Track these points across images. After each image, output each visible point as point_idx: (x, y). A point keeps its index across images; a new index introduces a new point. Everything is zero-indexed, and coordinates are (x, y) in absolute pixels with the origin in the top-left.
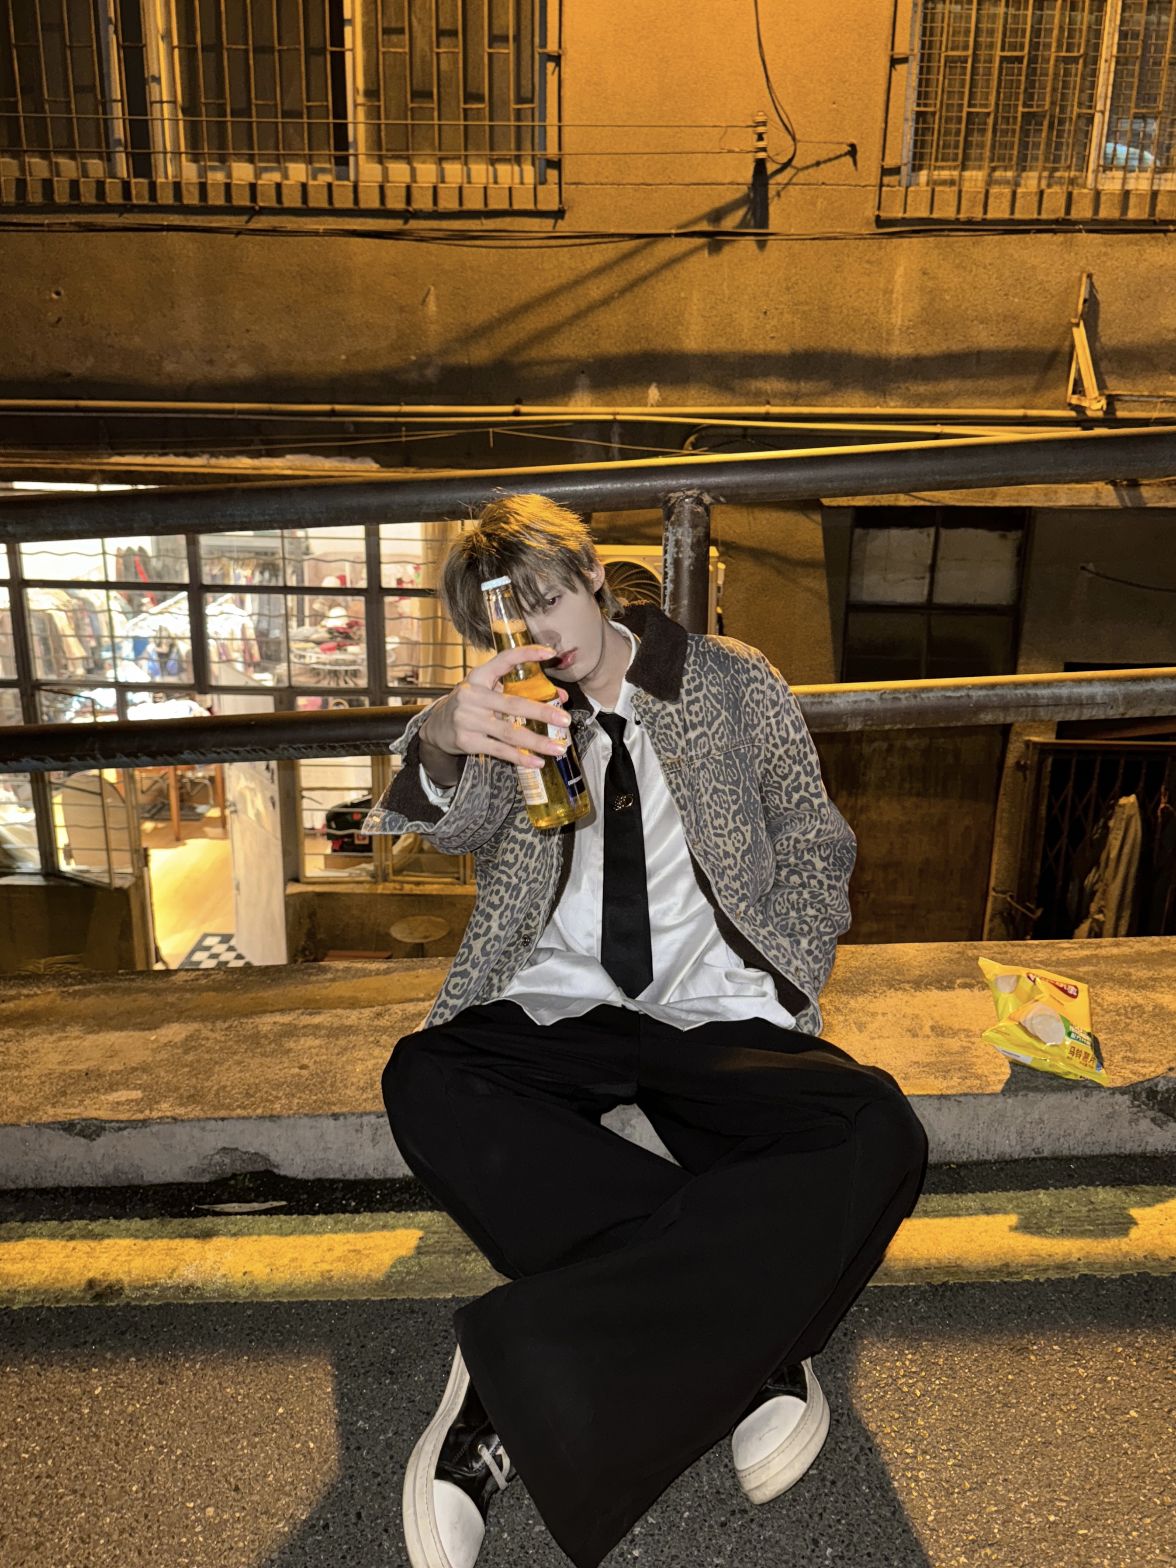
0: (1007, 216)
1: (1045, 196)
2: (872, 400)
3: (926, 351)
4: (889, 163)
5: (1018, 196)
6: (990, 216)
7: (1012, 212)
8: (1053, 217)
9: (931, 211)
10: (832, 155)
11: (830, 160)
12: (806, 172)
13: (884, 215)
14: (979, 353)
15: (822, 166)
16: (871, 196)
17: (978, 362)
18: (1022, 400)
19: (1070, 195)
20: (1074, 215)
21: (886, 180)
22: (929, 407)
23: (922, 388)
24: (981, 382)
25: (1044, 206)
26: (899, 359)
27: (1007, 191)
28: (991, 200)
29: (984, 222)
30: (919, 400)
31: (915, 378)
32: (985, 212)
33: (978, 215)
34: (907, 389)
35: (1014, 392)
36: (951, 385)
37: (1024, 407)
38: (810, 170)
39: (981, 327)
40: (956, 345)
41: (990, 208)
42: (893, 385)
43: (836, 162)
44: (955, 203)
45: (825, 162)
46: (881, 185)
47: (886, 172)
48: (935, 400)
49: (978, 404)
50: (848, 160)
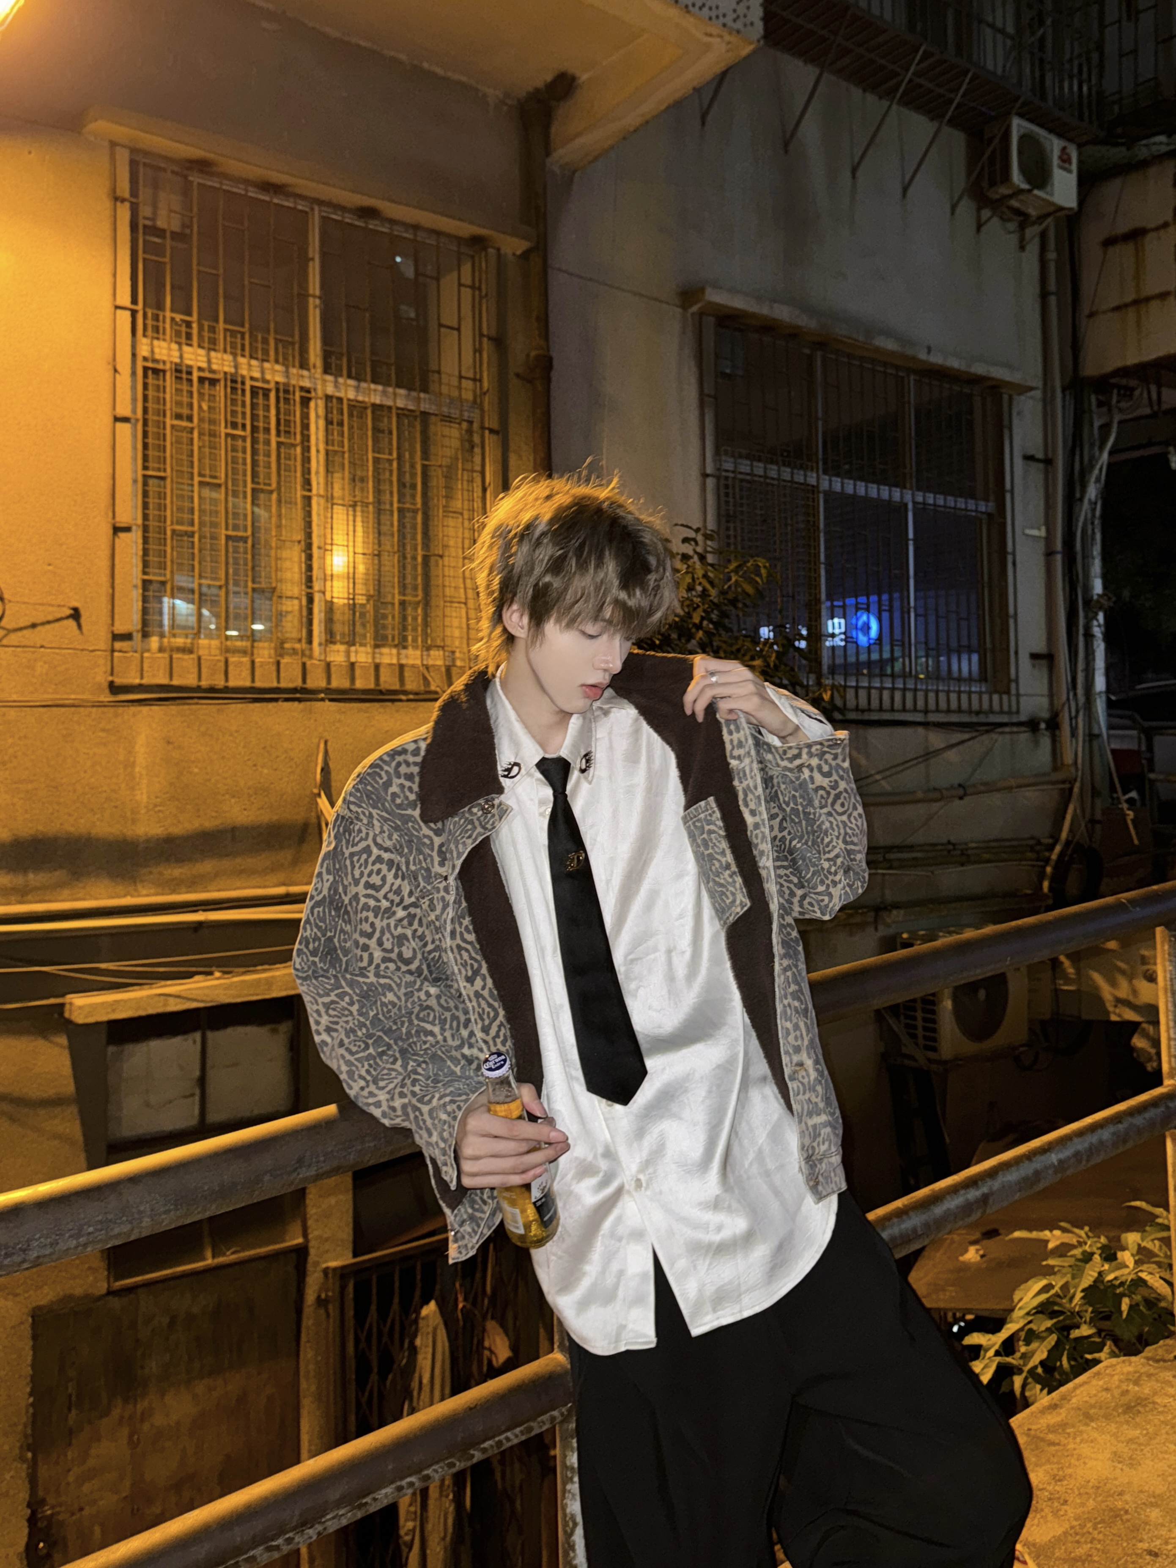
0: (248, 683)
1: (282, 666)
2: (120, 889)
3: (177, 830)
4: (119, 628)
5: (257, 665)
6: (232, 683)
7: (253, 681)
8: (291, 685)
9: (171, 678)
10: (50, 618)
11: (49, 622)
12: (20, 634)
13: (119, 681)
14: (234, 829)
15: (39, 628)
16: (101, 661)
17: (234, 839)
18: (279, 874)
19: (304, 665)
20: (310, 684)
21: (118, 645)
22: (187, 892)
23: (177, 872)
24: (238, 860)
25: (282, 675)
26: (148, 841)
27: (246, 660)
28: (231, 668)
29: (226, 689)
30: (175, 885)
31: (168, 860)
32: (227, 680)
33: (220, 683)
34: (160, 873)
35: (269, 868)
36: (207, 866)
37: (282, 882)
38: (25, 632)
39: (233, 800)
40: (209, 823)
41: (230, 676)
42: (145, 871)
43: (57, 625)
44: (196, 670)
45: (43, 624)
46: (113, 651)
47: (116, 637)
48: (192, 884)
49: (238, 884)
50: (72, 623)
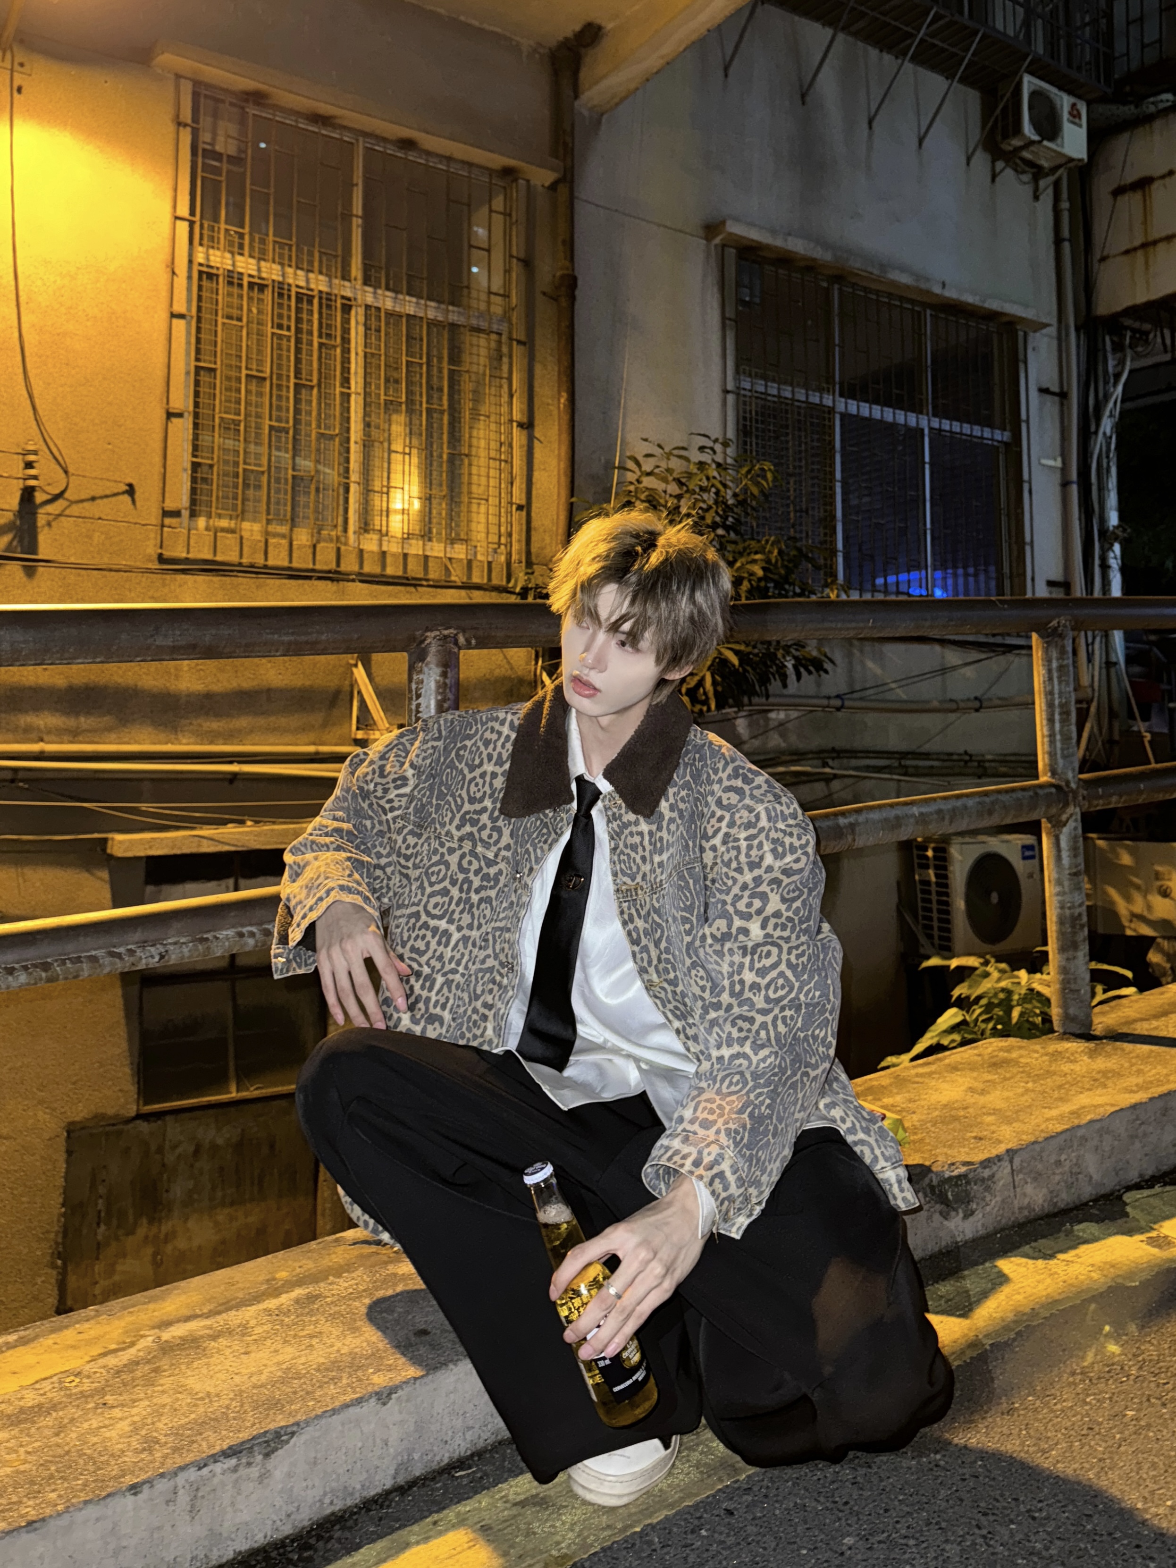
0: (286, 564)
1: (318, 550)
2: (162, 736)
3: (216, 688)
4: (170, 505)
5: (295, 547)
6: (270, 563)
7: (291, 561)
8: (326, 568)
9: (215, 554)
10: (108, 492)
11: (107, 496)
12: (81, 505)
13: (167, 554)
14: (269, 690)
15: (98, 501)
16: (152, 535)
17: (269, 699)
18: (312, 736)
19: (338, 549)
20: (344, 566)
21: (167, 521)
22: (224, 744)
23: (215, 725)
24: (272, 719)
25: (318, 558)
26: (189, 695)
27: (284, 542)
28: (270, 549)
29: (266, 566)
30: (213, 737)
31: (207, 714)
32: (266, 558)
33: (260, 560)
34: (200, 725)
35: (303, 729)
36: (243, 722)
37: (314, 744)
38: (86, 504)
39: (270, 666)
40: (246, 684)
41: (270, 555)
42: (184, 722)
43: (113, 499)
44: (238, 548)
45: (101, 497)
46: (163, 526)
47: (166, 514)
48: (229, 736)
49: (273, 741)
50: (126, 498)
